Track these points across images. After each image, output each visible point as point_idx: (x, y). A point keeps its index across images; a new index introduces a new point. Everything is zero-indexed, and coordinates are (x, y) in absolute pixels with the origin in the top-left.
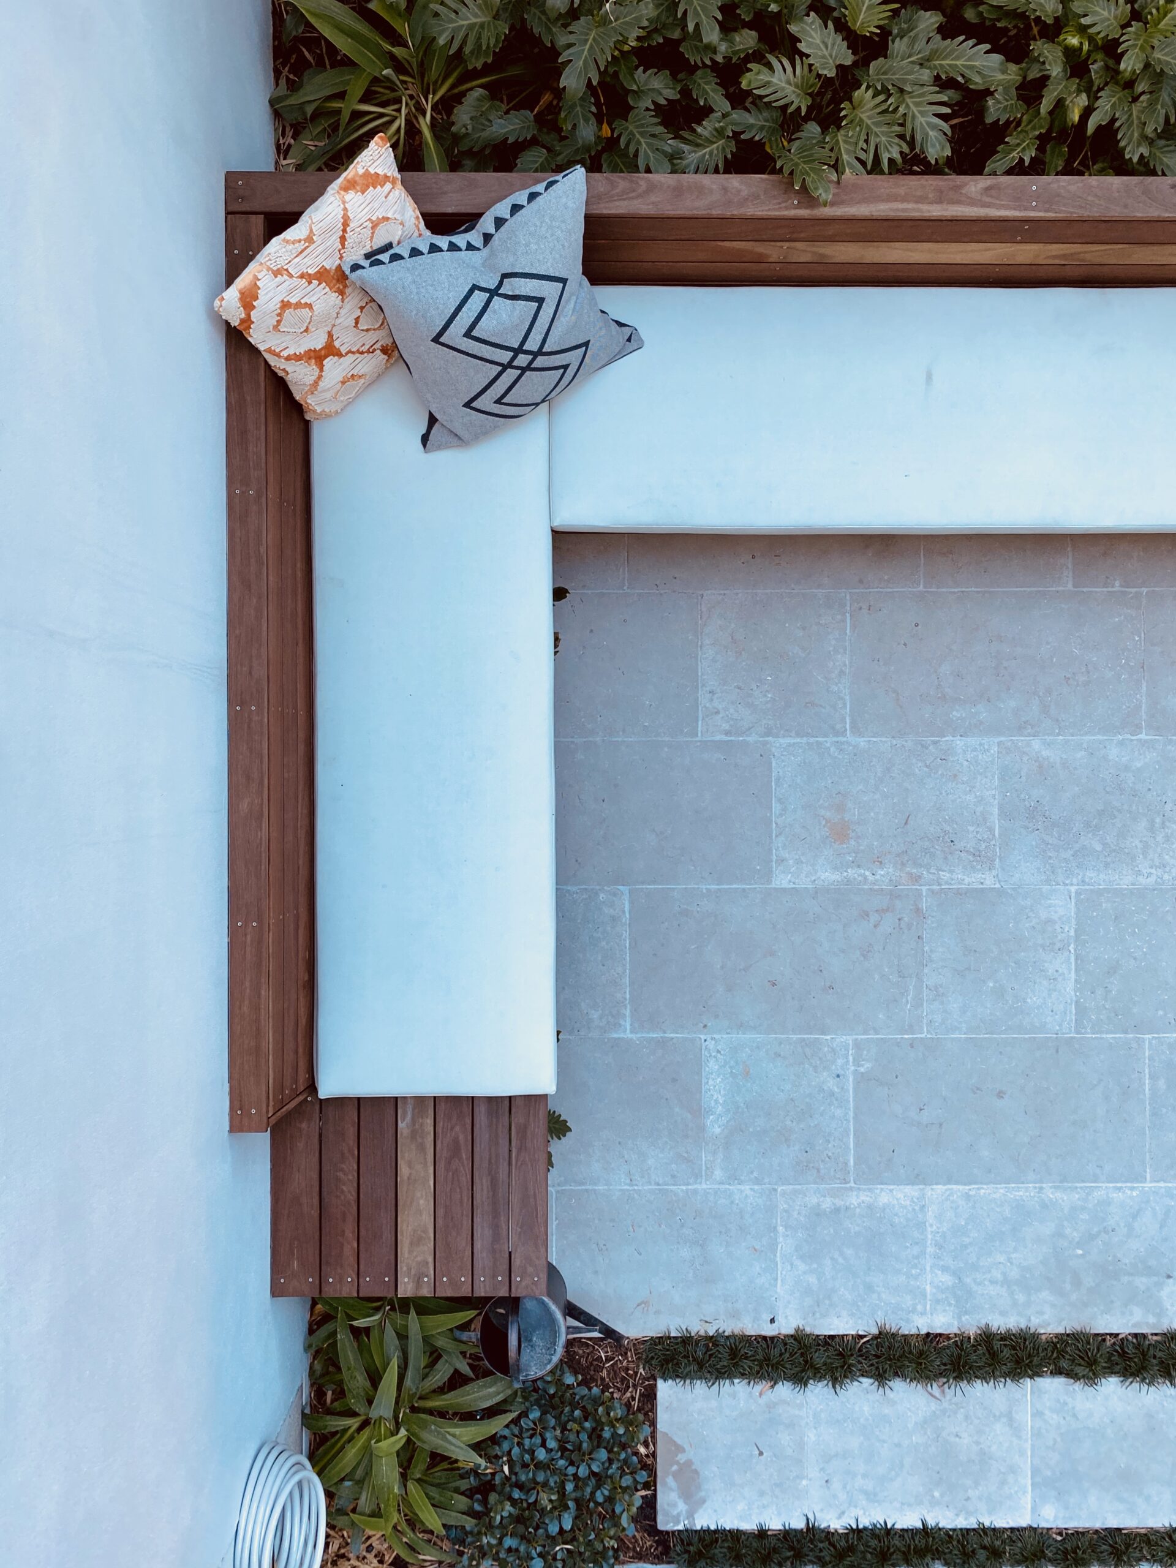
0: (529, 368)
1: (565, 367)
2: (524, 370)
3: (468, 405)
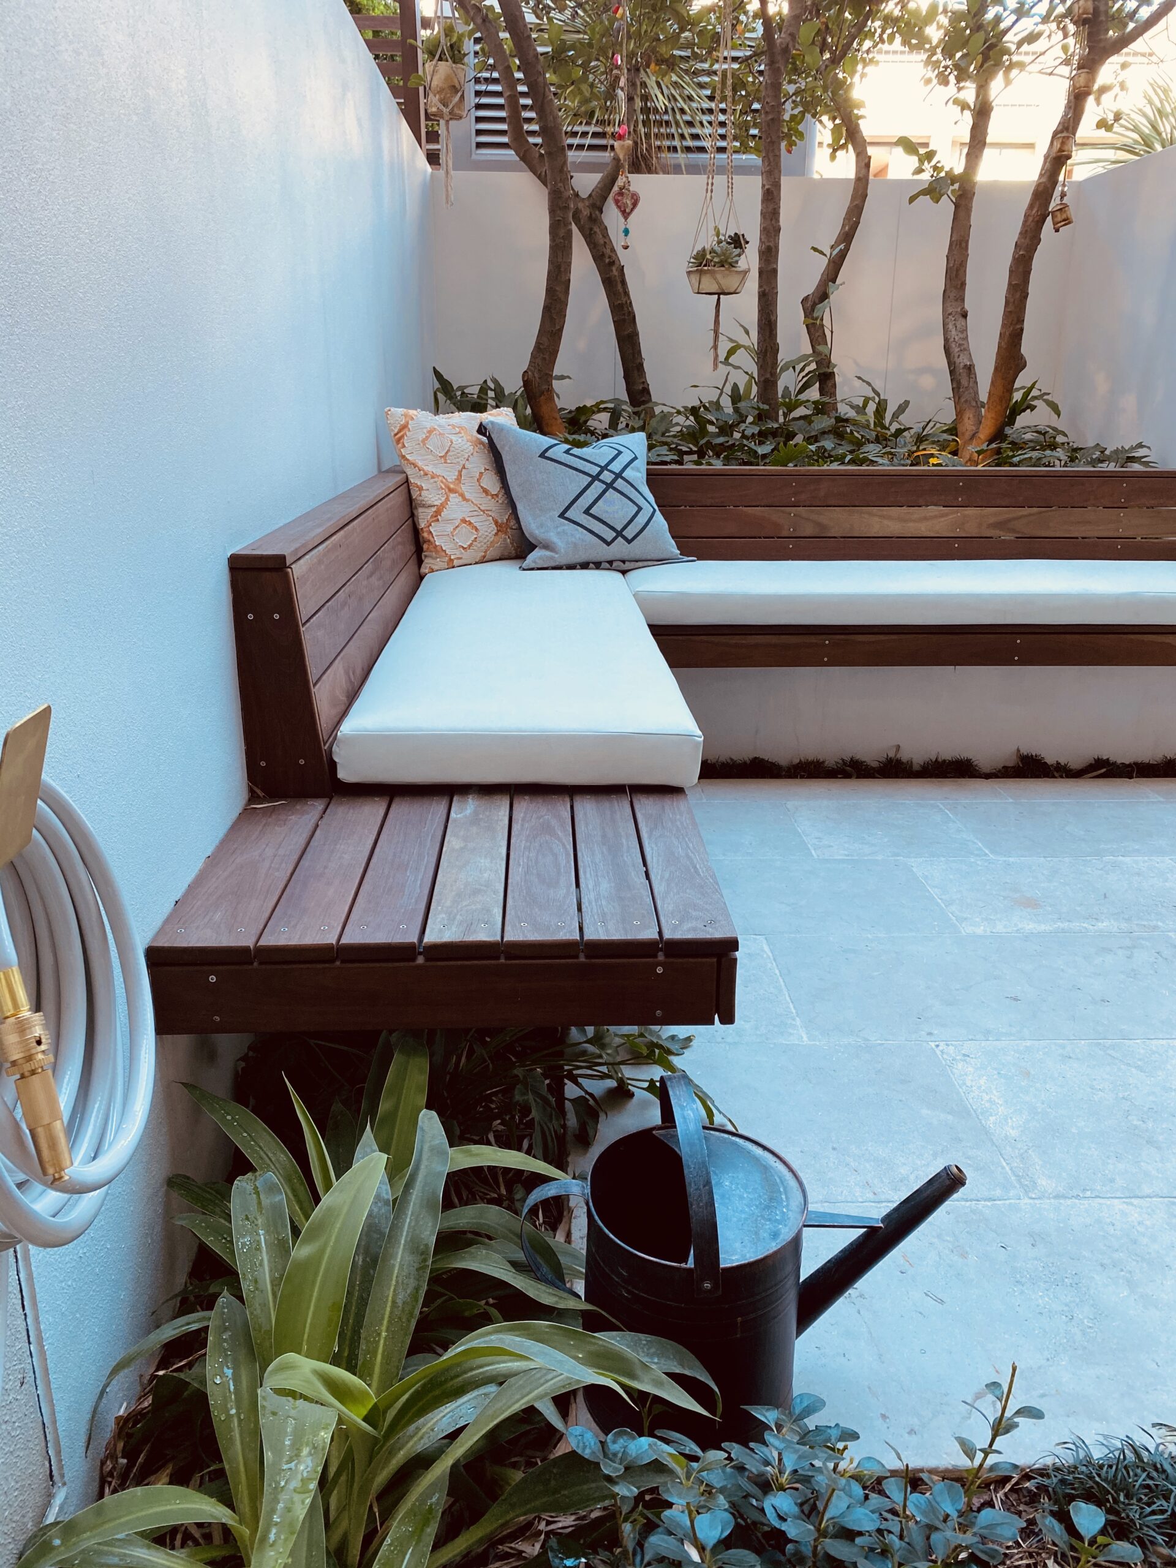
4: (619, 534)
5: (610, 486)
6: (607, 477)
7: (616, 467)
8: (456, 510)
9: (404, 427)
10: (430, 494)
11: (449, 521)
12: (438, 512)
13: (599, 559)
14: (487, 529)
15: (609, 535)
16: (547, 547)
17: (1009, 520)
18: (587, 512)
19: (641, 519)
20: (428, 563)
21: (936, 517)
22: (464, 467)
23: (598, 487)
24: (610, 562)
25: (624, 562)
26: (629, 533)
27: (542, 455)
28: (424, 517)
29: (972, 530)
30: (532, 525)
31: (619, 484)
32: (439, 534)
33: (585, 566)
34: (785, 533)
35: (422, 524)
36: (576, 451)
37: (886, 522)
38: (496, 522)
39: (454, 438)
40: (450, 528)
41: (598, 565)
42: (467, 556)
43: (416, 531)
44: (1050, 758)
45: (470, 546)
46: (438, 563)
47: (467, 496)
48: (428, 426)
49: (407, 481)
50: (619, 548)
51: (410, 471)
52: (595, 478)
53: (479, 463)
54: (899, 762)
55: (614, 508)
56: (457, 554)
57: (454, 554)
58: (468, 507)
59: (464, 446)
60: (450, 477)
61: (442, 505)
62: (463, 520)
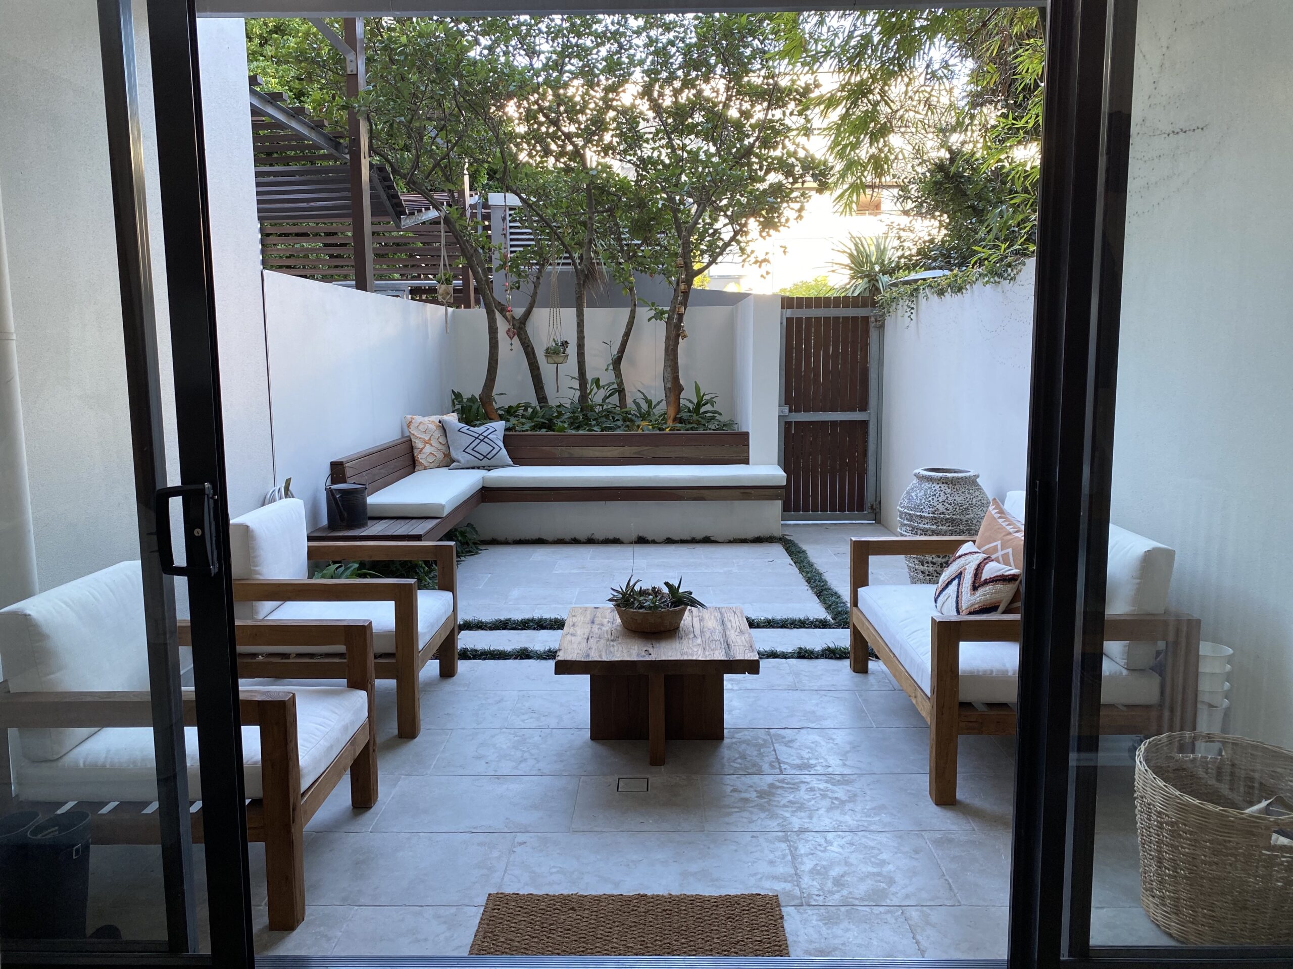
4: (485, 457)
5: (482, 441)
6: (481, 437)
7: (485, 434)
8: (428, 449)
9: (411, 422)
10: (419, 444)
11: (425, 453)
12: (421, 451)
14: (440, 455)
15: (482, 457)
16: (458, 462)
18: (473, 450)
19: (494, 452)
20: (417, 468)
21: (612, 451)
22: (432, 435)
23: (478, 441)
25: (489, 467)
26: (489, 457)
27: (459, 431)
28: (416, 452)
29: (627, 454)
30: (454, 454)
31: (486, 440)
32: (421, 458)
33: (473, 468)
34: (559, 456)
35: (415, 455)
36: (472, 429)
38: (444, 453)
39: (429, 425)
40: (425, 456)
41: (479, 468)
42: (432, 465)
43: (413, 457)
44: (651, 538)
45: (434, 462)
46: (421, 468)
47: (433, 445)
48: (419, 421)
49: (411, 440)
50: (485, 462)
51: (412, 437)
52: (477, 438)
53: (438, 434)
54: (592, 539)
55: (484, 448)
56: (428, 464)
57: (427, 464)
58: (433, 448)
59: (432, 427)
60: (427, 438)
61: (423, 448)
62: (431, 453)
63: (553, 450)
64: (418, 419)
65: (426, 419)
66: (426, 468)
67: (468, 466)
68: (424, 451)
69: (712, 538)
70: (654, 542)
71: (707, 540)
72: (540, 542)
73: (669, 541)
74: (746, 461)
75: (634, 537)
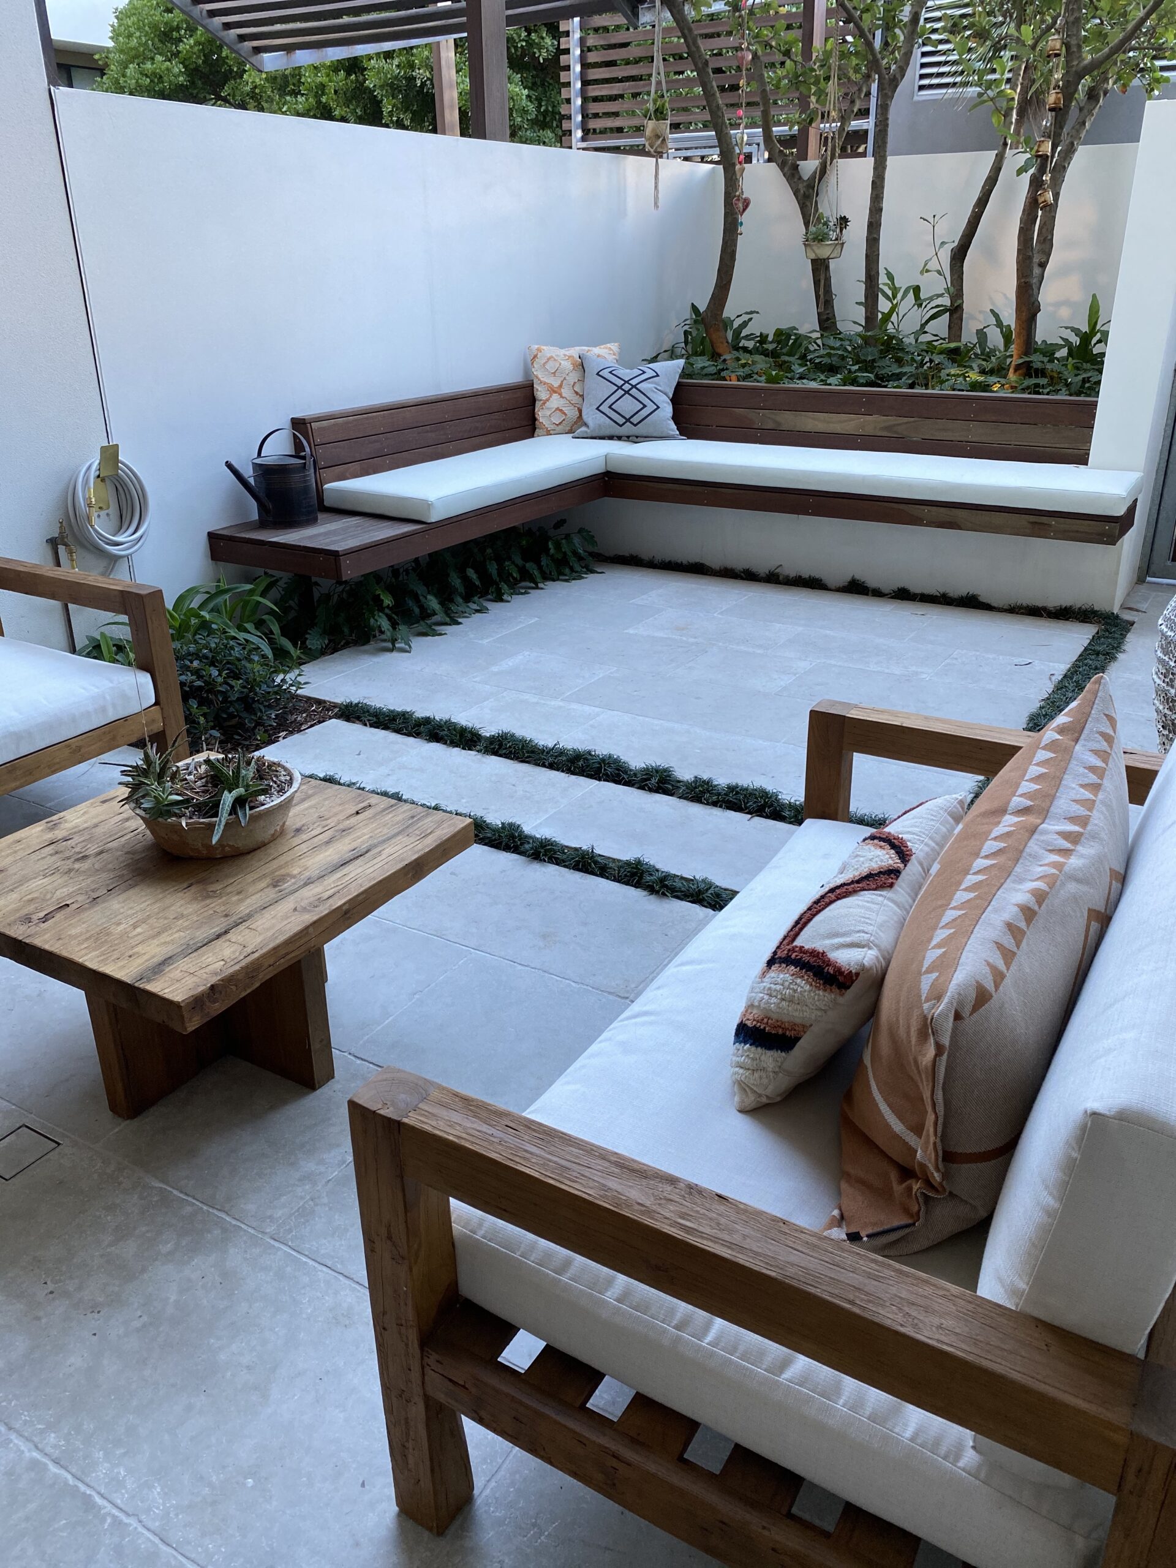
0: (626, 382)
1: (611, 372)
2: (627, 382)
3: (658, 375)
4: (628, 420)
5: (627, 392)
6: (627, 387)
7: (633, 382)
8: (555, 402)
9: (535, 356)
10: (541, 393)
11: (549, 409)
12: (544, 403)
13: (621, 434)
14: (569, 414)
15: (621, 421)
16: (588, 426)
17: (894, 425)
18: (610, 407)
19: (647, 412)
20: (536, 429)
21: (845, 421)
22: (565, 379)
23: (620, 392)
24: (628, 437)
25: (637, 437)
26: (635, 420)
28: (537, 406)
29: (869, 430)
30: (585, 413)
31: (634, 392)
32: (544, 415)
33: (611, 438)
34: (756, 427)
35: (536, 410)
37: (816, 423)
38: (574, 410)
39: (562, 362)
40: (548, 413)
41: (617, 438)
42: (557, 429)
43: (532, 412)
44: (872, 583)
45: (560, 423)
46: (541, 431)
47: (564, 395)
48: (550, 355)
49: (533, 386)
50: (628, 429)
51: (534, 381)
52: (620, 388)
53: (573, 376)
55: (627, 406)
56: (553, 427)
57: (550, 427)
58: (562, 402)
59: (567, 365)
60: (556, 384)
61: (548, 400)
62: (558, 409)
63: (751, 414)
64: (548, 351)
65: (563, 352)
66: (548, 433)
67: (601, 434)
68: (547, 404)
69: (982, 599)
70: (877, 593)
71: (971, 603)
72: (697, 569)
73: (903, 595)
74: (1081, 459)
75: (844, 579)
